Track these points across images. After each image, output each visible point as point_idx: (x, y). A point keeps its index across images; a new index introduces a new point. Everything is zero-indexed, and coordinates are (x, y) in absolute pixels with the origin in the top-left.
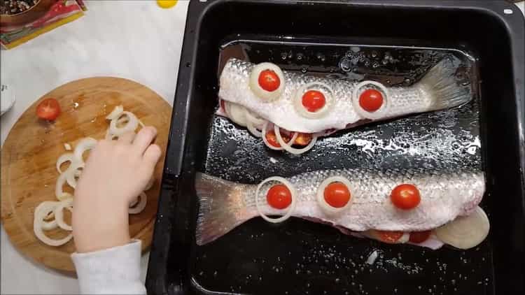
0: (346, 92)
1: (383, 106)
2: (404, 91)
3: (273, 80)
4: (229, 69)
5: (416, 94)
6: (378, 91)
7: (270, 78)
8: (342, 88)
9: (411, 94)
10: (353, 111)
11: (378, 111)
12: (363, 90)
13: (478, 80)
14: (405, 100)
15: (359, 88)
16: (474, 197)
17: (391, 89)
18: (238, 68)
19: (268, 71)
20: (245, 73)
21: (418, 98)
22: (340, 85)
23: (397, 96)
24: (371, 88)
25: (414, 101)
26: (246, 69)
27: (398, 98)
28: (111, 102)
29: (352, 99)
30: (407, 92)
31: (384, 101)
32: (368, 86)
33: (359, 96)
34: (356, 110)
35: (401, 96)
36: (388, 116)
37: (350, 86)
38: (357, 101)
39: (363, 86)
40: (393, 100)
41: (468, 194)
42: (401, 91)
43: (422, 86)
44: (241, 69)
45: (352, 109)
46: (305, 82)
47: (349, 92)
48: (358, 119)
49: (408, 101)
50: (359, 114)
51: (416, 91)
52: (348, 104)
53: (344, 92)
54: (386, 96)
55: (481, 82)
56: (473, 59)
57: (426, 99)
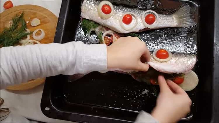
0: (139, 15)
1: (155, 22)
2: (166, 17)
3: (108, 9)
4: (86, 3)
5: (171, 18)
6: (153, 15)
7: (107, 8)
8: (137, 13)
9: (169, 18)
10: (142, 24)
11: (153, 24)
12: (147, 14)
13: (199, 15)
14: (165, 20)
15: (145, 13)
16: (191, 65)
17: (160, 15)
18: (90, 2)
19: (106, 5)
20: (93, 5)
21: (172, 21)
22: (137, 12)
23: (162, 18)
24: (150, 13)
25: (169, 21)
26: (94, 3)
27: (162, 19)
28: (32, 16)
29: (142, 18)
30: (167, 17)
31: (156, 20)
32: (150, 12)
33: (145, 17)
34: (143, 24)
35: (164, 18)
36: (158, 27)
37: (141, 12)
38: (144, 19)
39: (147, 12)
40: (160, 20)
41: (188, 63)
42: (164, 16)
43: (175, 16)
44: (91, 3)
45: (141, 23)
46: (121, 10)
47: (141, 15)
48: (144, 27)
49: (167, 21)
50: (145, 25)
51: (172, 17)
52: (139, 20)
53: (138, 15)
54: (157, 17)
55: (200, 16)
56: (197, 6)
57: (175, 22)
